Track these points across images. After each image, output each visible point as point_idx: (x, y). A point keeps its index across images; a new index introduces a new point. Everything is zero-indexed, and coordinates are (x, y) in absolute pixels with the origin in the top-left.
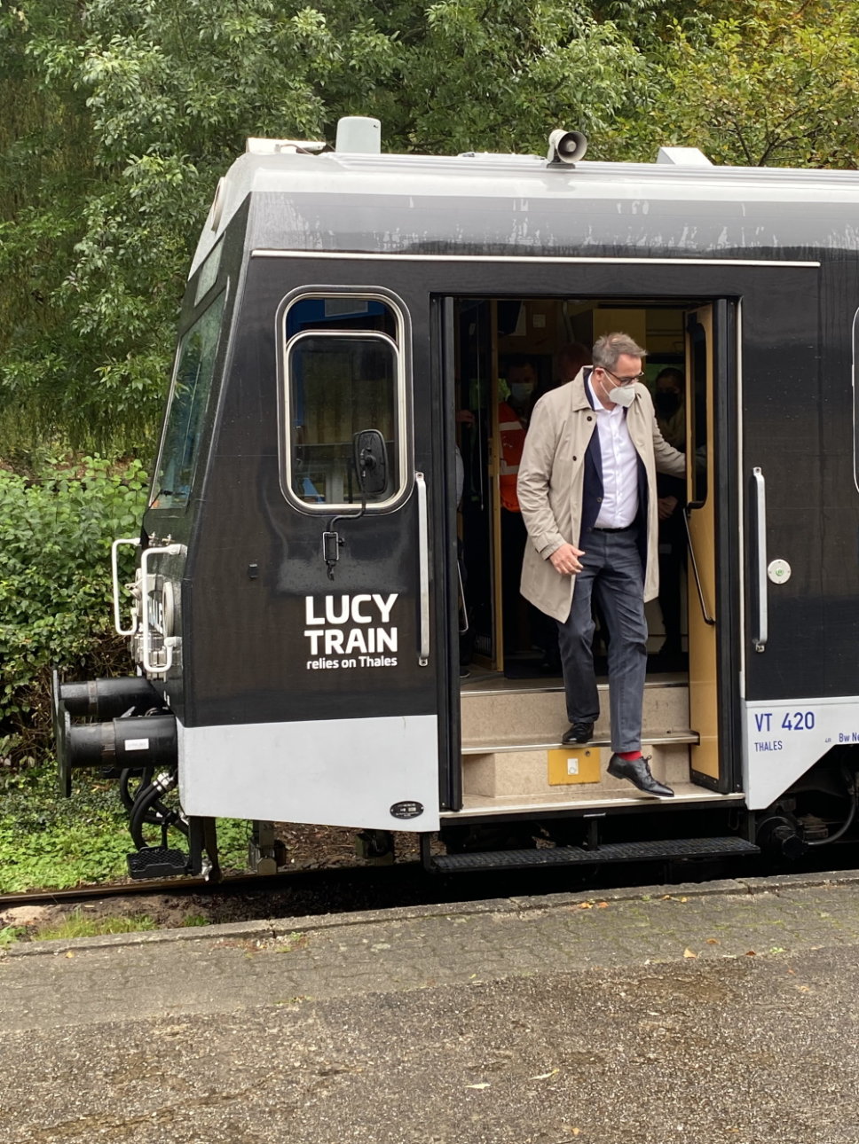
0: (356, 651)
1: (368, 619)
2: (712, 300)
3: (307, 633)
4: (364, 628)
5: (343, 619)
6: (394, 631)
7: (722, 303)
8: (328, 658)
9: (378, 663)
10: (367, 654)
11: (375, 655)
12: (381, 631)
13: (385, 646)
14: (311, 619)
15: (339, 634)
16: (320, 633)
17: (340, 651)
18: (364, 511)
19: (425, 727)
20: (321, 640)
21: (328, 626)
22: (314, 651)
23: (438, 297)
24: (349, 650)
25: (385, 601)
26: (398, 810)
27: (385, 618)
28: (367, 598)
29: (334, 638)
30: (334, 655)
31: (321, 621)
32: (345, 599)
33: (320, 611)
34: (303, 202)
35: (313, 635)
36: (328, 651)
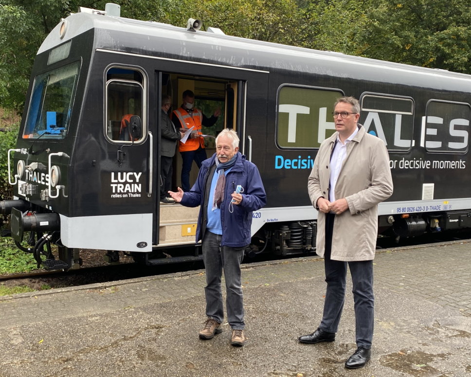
0: (128, 191)
1: (132, 181)
2: (238, 81)
3: (112, 185)
4: (130, 184)
5: (124, 181)
6: (140, 185)
7: (241, 82)
8: (119, 194)
9: (135, 196)
10: (131, 193)
11: (134, 193)
12: (136, 185)
13: (137, 190)
14: (113, 180)
15: (122, 185)
16: (116, 185)
17: (122, 191)
18: (133, 144)
19: (149, 217)
20: (116, 188)
21: (119, 183)
22: (114, 191)
23: (157, 72)
24: (125, 191)
25: (138, 175)
26: (139, 245)
27: (137, 181)
28: (132, 173)
29: (121, 187)
30: (120, 193)
31: (116, 181)
32: (125, 174)
33: (116, 178)
34: (113, 33)
35: (114, 186)
36: (119, 192)
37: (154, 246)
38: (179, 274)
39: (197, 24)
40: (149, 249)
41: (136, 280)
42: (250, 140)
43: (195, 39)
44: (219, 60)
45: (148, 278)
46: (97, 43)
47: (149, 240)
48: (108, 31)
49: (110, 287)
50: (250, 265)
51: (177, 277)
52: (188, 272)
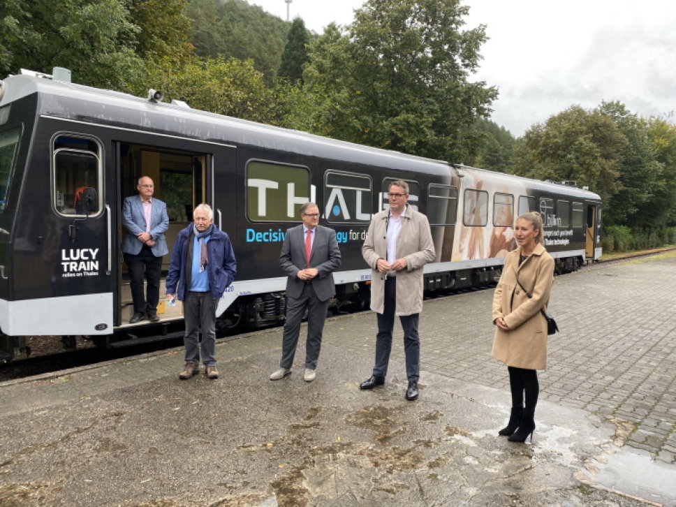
0: (82, 270)
1: (87, 258)
2: (205, 154)
3: (63, 263)
4: (85, 261)
5: (77, 258)
6: (97, 262)
7: (209, 156)
8: (71, 272)
9: (91, 274)
10: (87, 271)
11: (90, 271)
12: (92, 263)
13: (94, 268)
14: (64, 258)
15: (76, 264)
16: (68, 263)
17: (76, 270)
18: (88, 218)
19: (109, 297)
20: (68, 266)
21: (71, 261)
22: (65, 270)
23: (114, 142)
24: (79, 269)
25: (94, 251)
26: (98, 328)
27: (94, 258)
28: (87, 250)
29: (73, 265)
30: (74, 272)
31: (68, 259)
32: (78, 250)
33: (68, 255)
35: (65, 264)
36: (71, 270)
37: (116, 327)
38: (145, 355)
39: (158, 96)
40: (109, 331)
41: (95, 365)
42: (220, 213)
43: (156, 110)
44: (184, 133)
45: (109, 363)
46: (41, 109)
47: (109, 321)
48: (55, 96)
49: (62, 375)
50: (223, 340)
51: (143, 359)
52: (155, 353)
